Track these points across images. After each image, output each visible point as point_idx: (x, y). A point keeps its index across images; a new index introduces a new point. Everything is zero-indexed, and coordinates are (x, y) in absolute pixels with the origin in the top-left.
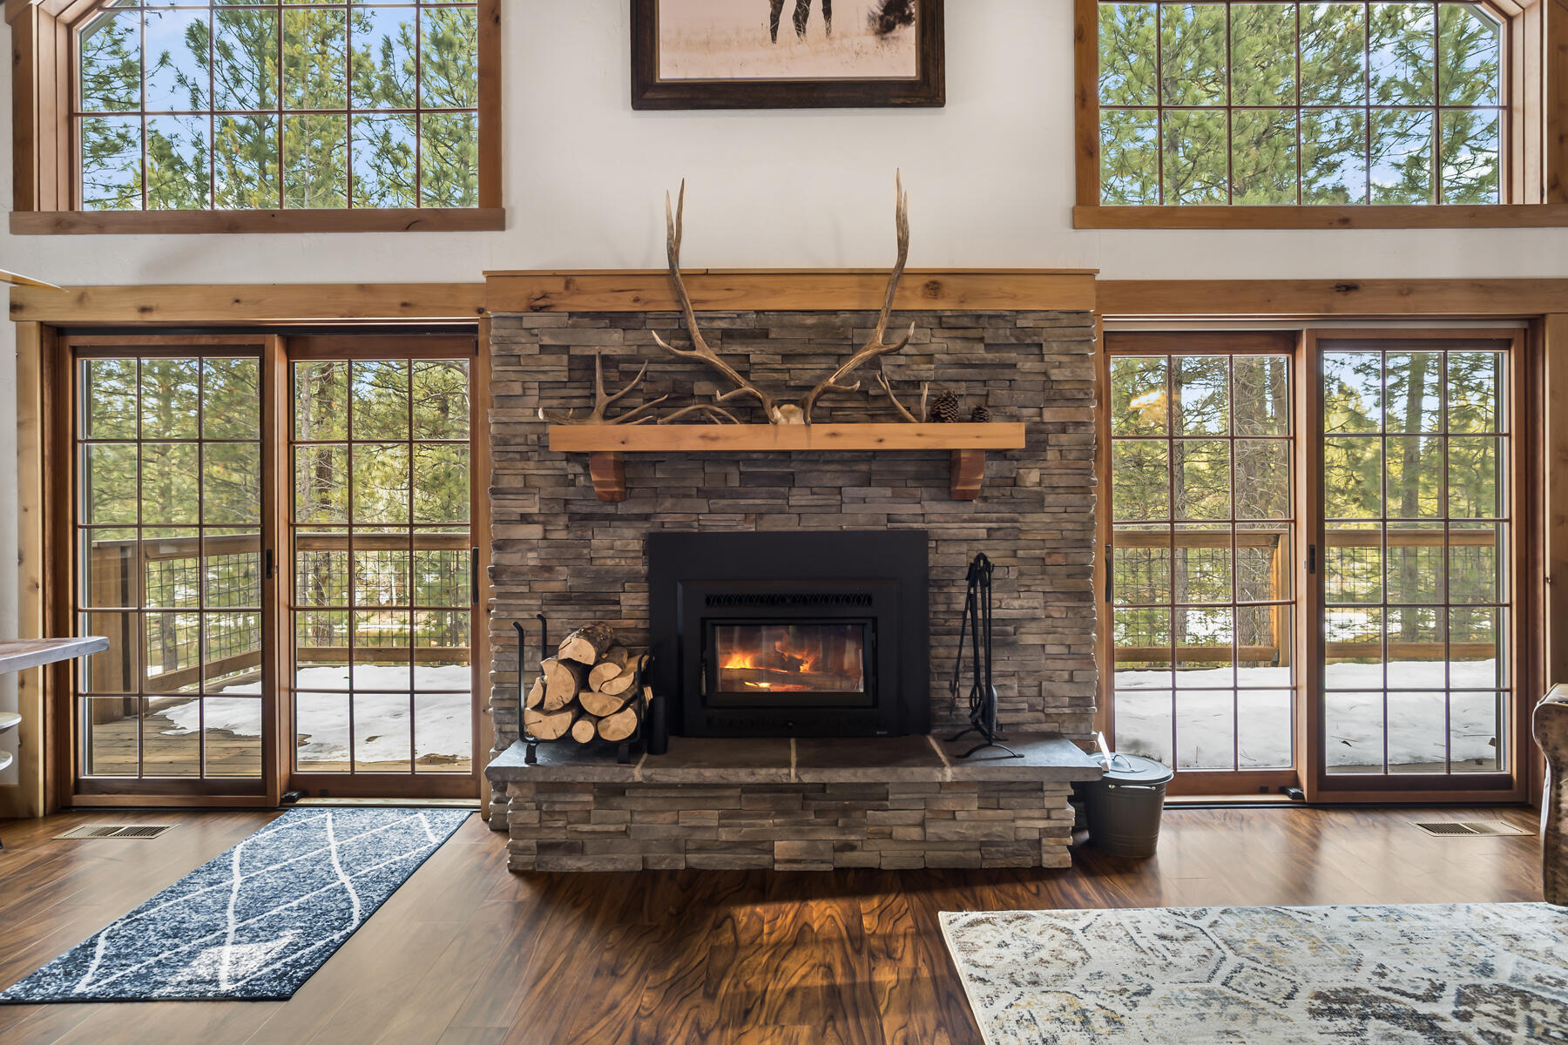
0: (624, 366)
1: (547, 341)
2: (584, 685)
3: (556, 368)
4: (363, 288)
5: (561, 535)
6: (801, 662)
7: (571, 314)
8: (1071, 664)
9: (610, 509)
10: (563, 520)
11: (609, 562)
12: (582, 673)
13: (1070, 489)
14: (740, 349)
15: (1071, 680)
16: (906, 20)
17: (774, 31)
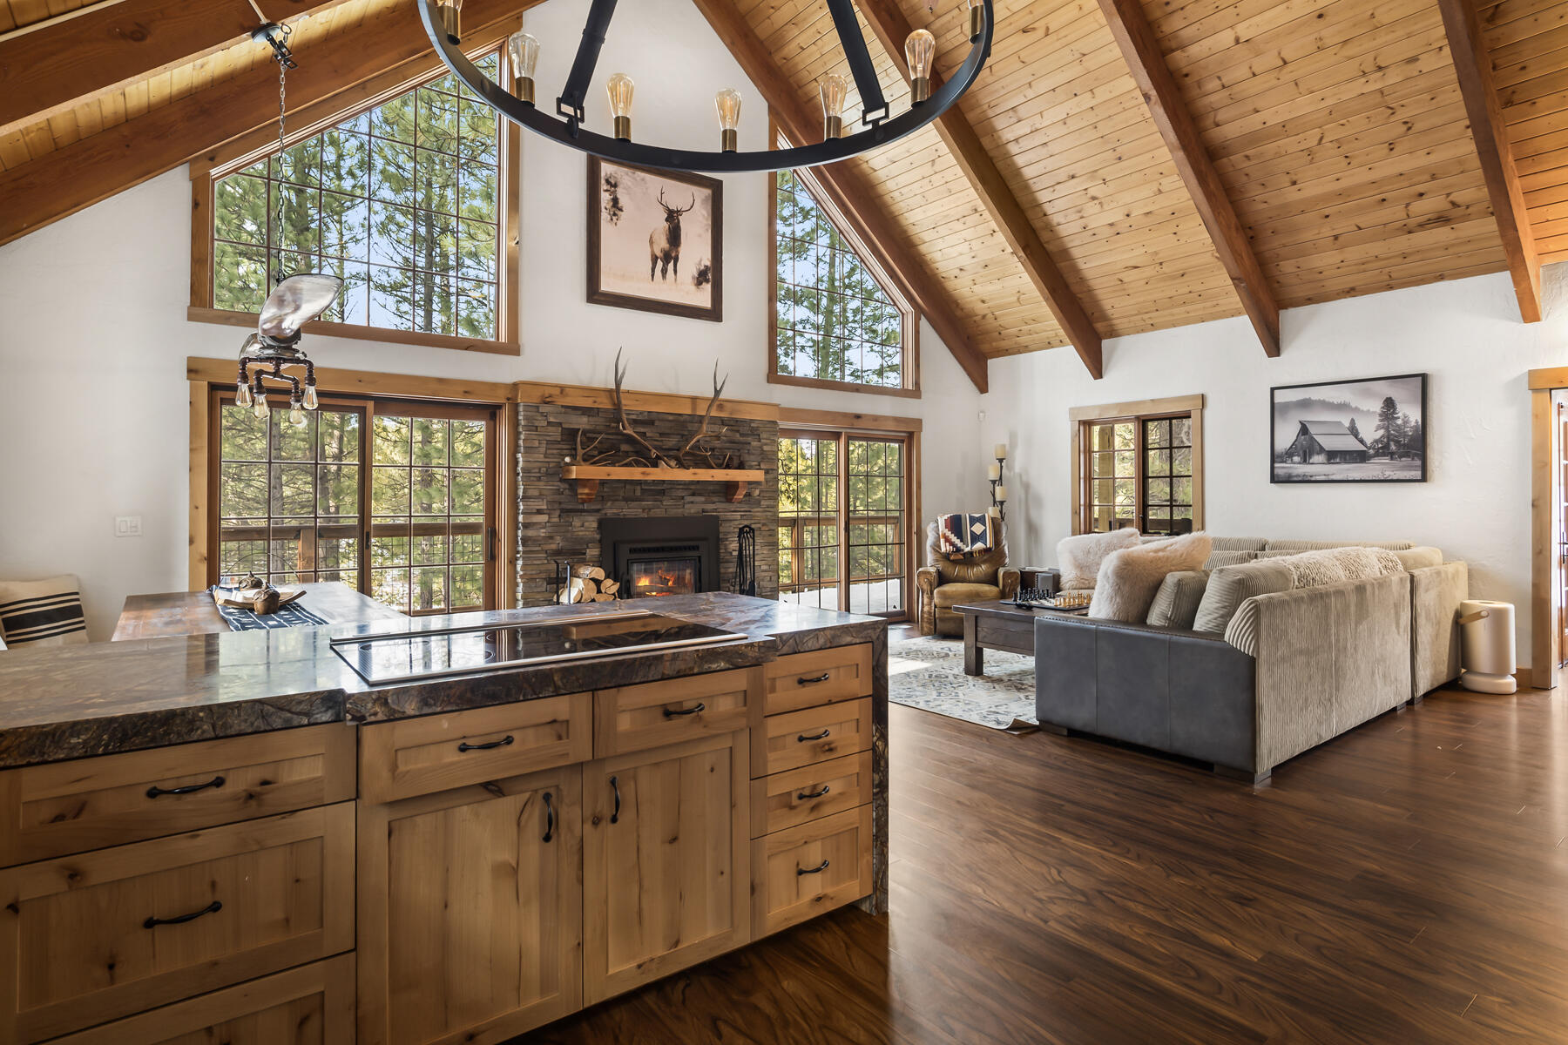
0: (591, 435)
1: (551, 420)
2: (598, 590)
3: (555, 433)
4: (441, 381)
6: (669, 581)
7: (562, 406)
9: (581, 507)
10: (558, 512)
11: (580, 533)
12: (598, 584)
14: (642, 430)
16: (707, 281)
17: (653, 276)
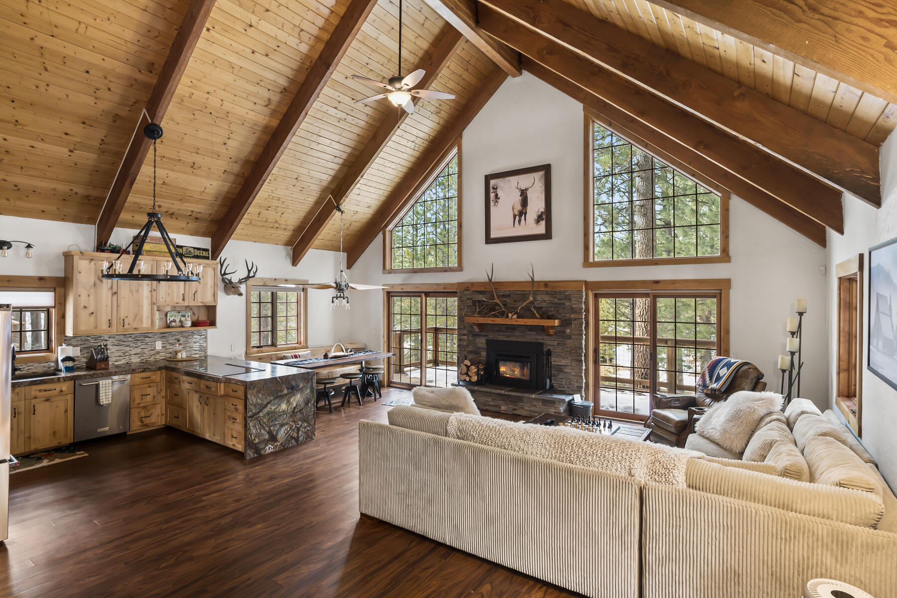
0: (482, 303)
1: (468, 297)
2: (468, 370)
3: (470, 303)
5: (470, 338)
6: (516, 371)
7: (472, 291)
8: (577, 378)
9: (480, 334)
10: (471, 335)
11: (479, 345)
12: (468, 367)
13: (577, 335)
14: (505, 299)
15: (577, 381)
16: (543, 220)
17: (514, 224)
